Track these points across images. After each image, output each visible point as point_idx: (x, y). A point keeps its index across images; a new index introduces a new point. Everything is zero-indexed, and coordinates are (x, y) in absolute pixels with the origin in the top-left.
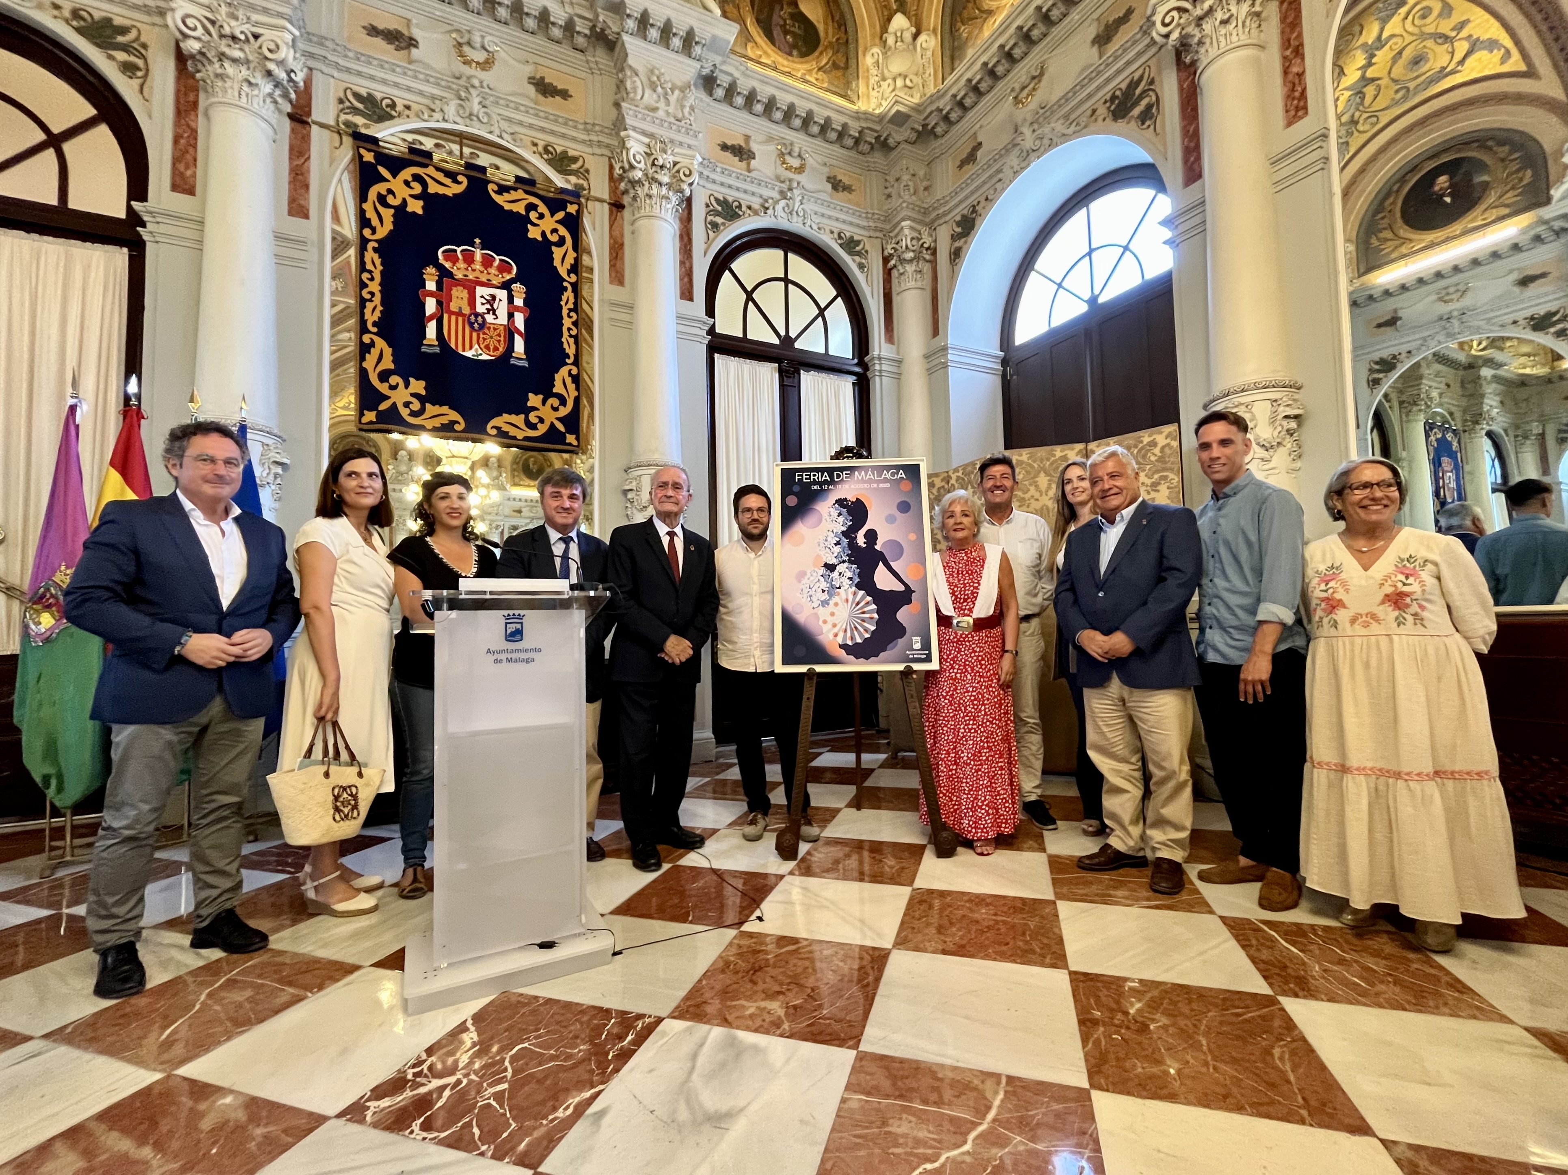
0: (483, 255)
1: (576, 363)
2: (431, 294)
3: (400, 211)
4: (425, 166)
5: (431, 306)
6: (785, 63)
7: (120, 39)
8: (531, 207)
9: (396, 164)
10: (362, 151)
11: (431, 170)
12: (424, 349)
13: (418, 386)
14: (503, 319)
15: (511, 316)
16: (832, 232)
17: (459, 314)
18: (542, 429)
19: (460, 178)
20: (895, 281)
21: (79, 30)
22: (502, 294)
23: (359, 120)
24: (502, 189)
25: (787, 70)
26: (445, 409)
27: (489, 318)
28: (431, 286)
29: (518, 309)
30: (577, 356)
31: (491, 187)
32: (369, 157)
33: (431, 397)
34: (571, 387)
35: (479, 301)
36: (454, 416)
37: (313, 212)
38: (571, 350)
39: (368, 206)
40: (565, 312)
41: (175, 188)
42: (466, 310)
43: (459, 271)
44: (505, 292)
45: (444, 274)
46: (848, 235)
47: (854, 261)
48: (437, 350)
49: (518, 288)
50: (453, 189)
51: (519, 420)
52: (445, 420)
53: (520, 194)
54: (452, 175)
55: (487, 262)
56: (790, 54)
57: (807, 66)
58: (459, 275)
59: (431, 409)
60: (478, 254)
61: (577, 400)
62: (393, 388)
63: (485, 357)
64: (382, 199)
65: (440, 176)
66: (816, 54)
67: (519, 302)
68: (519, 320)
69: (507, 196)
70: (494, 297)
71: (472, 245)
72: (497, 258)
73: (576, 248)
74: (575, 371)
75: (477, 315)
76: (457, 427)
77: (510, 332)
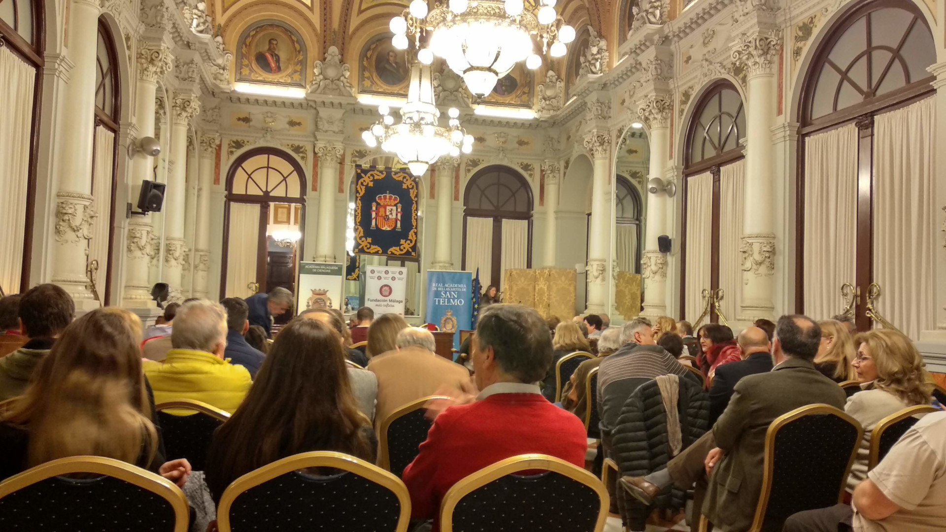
0: (390, 196)
1: (416, 228)
2: (374, 211)
3: (367, 186)
4: (374, 171)
5: (374, 215)
6: (501, 99)
7: (301, 150)
8: (404, 177)
9: (365, 172)
10: (358, 170)
11: (376, 172)
12: (371, 228)
13: (369, 240)
14: (394, 216)
15: (397, 215)
16: (518, 163)
17: (382, 216)
18: (405, 251)
19: (384, 172)
20: (546, 179)
21: (293, 150)
22: (394, 208)
23: (357, 159)
24: (396, 173)
25: (502, 101)
26: (376, 247)
27: (390, 216)
28: (374, 208)
29: (399, 212)
30: (416, 226)
31: (393, 173)
32: (359, 171)
33: (373, 243)
34: (414, 236)
35: (387, 211)
36: (379, 249)
37: (344, 191)
38: (414, 224)
39: (358, 187)
40: (413, 211)
41: (313, 190)
42: (384, 215)
43: (382, 203)
44: (395, 207)
45: (378, 204)
46: (525, 163)
47: (527, 173)
48: (375, 228)
49: (399, 205)
50: (383, 176)
51: (398, 248)
52: (376, 250)
53: (401, 174)
54: (381, 172)
55: (390, 198)
56: (504, 94)
57: (510, 97)
58: (382, 204)
59: (373, 247)
60: (388, 196)
61: (416, 241)
62: (363, 242)
63: (389, 229)
64: (362, 184)
65: (378, 173)
66: (515, 91)
67: (399, 210)
68: (399, 217)
69: (397, 175)
70: (392, 209)
71: (386, 193)
72: (393, 196)
73: (417, 189)
74: (416, 231)
75: (386, 216)
76: (380, 252)
77: (396, 220)
